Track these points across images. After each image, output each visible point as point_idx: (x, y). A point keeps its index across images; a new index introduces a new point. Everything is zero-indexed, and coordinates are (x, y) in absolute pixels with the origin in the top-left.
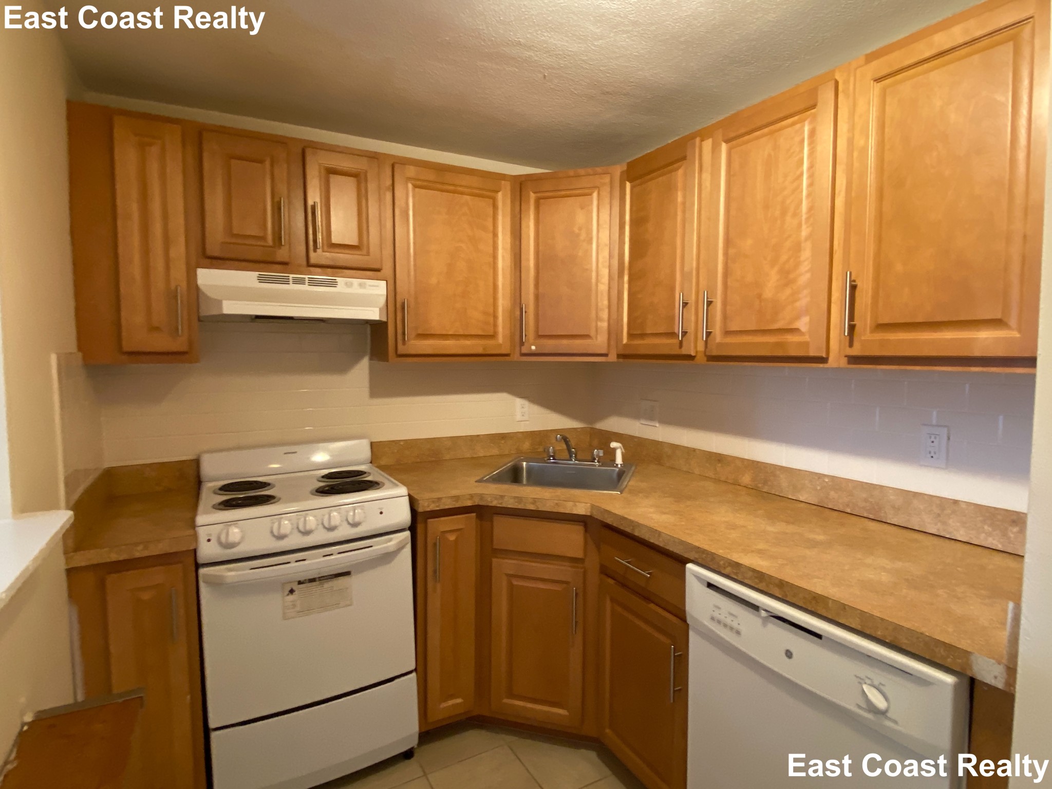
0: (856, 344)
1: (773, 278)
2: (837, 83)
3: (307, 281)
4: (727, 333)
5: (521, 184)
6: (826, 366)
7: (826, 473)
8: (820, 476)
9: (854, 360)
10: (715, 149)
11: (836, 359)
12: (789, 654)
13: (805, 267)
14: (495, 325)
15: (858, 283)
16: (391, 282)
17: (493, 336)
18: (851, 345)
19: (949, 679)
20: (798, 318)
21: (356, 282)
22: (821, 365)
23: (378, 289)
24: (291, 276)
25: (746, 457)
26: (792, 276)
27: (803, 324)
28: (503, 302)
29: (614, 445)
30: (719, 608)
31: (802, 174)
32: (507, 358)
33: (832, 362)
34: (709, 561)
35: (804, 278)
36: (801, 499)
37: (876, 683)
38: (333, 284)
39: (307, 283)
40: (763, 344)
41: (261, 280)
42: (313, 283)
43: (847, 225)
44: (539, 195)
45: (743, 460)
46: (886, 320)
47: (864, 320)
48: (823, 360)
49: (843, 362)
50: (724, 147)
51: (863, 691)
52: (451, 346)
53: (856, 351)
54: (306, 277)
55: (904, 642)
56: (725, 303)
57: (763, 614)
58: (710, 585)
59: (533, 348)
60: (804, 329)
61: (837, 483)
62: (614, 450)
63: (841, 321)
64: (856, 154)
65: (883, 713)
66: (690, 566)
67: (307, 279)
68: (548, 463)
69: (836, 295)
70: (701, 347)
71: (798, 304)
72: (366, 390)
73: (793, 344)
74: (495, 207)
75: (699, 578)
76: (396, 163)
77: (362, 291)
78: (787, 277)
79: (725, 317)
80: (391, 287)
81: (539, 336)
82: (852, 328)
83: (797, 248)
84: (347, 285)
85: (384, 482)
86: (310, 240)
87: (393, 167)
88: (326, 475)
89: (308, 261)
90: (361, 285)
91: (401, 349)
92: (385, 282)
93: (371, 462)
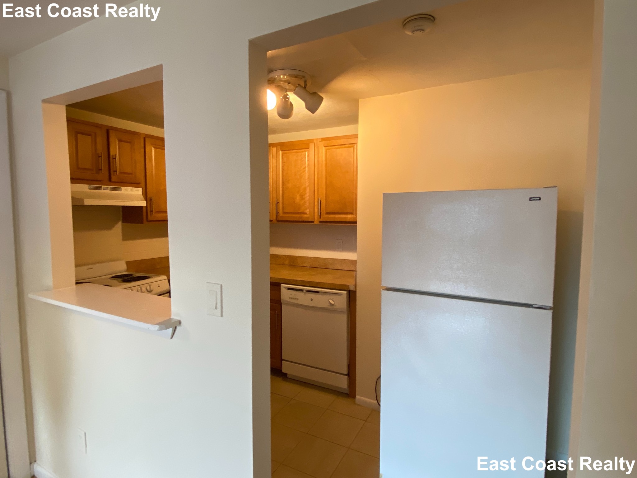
0: (321, 218)
1: (298, 198)
2: (314, 143)
3: (109, 189)
4: (284, 213)
6: (314, 223)
7: (312, 256)
8: (310, 258)
9: (321, 222)
10: (277, 152)
11: (317, 222)
12: (312, 300)
13: (308, 194)
15: (322, 201)
16: (144, 188)
18: (320, 218)
19: (345, 292)
20: (306, 210)
21: (129, 188)
22: (313, 224)
23: (138, 191)
24: (103, 186)
25: (287, 254)
26: (304, 197)
27: (307, 211)
30: (291, 294)
31: (306, 167)
33: (315, 223)
34: (287, 282)
35: (307, 198)
36: (305, 266)
37: (332, 299)
38: (120, 190)
40: (296, 217)
41: (90, 188)
42: (111, 189)
43: (318, 184)
45: (285, 256)
46: (329, 212)
47: (323, 211)
48: (313, 222)
49: (318, 223)
50: (281, 152)
51: (329, 301)
53: (321, 220)
54: (109, 186)
55: (337, 287)
56: (283, 203)
57: (305, 291)
58: (289, 289)
60: (308, 213)
61: (316, 259)
63: (317, 211)
64: (320, 165)
65: (333, 305)
66: (282, 285)
67: (109, 188)
69: (316, 204)
70: (275, 217)
71: (306, 205)
72: (121, 238)
73: (305, 217)
75: (285, 287)
77: (132, 193)
78: (302, 197)
79: (283, 207)
80: (144, 191)
82: (320, 213)
83: (305, 189)
84: (126, 190)
85: (150, 276)
86: (112, 171)
87: (144, 138)
88: (113, 277)
89: (110, 180)
90: (131, 190)
91: (150, 218)
92: (141, 189)
93: (127, 271)
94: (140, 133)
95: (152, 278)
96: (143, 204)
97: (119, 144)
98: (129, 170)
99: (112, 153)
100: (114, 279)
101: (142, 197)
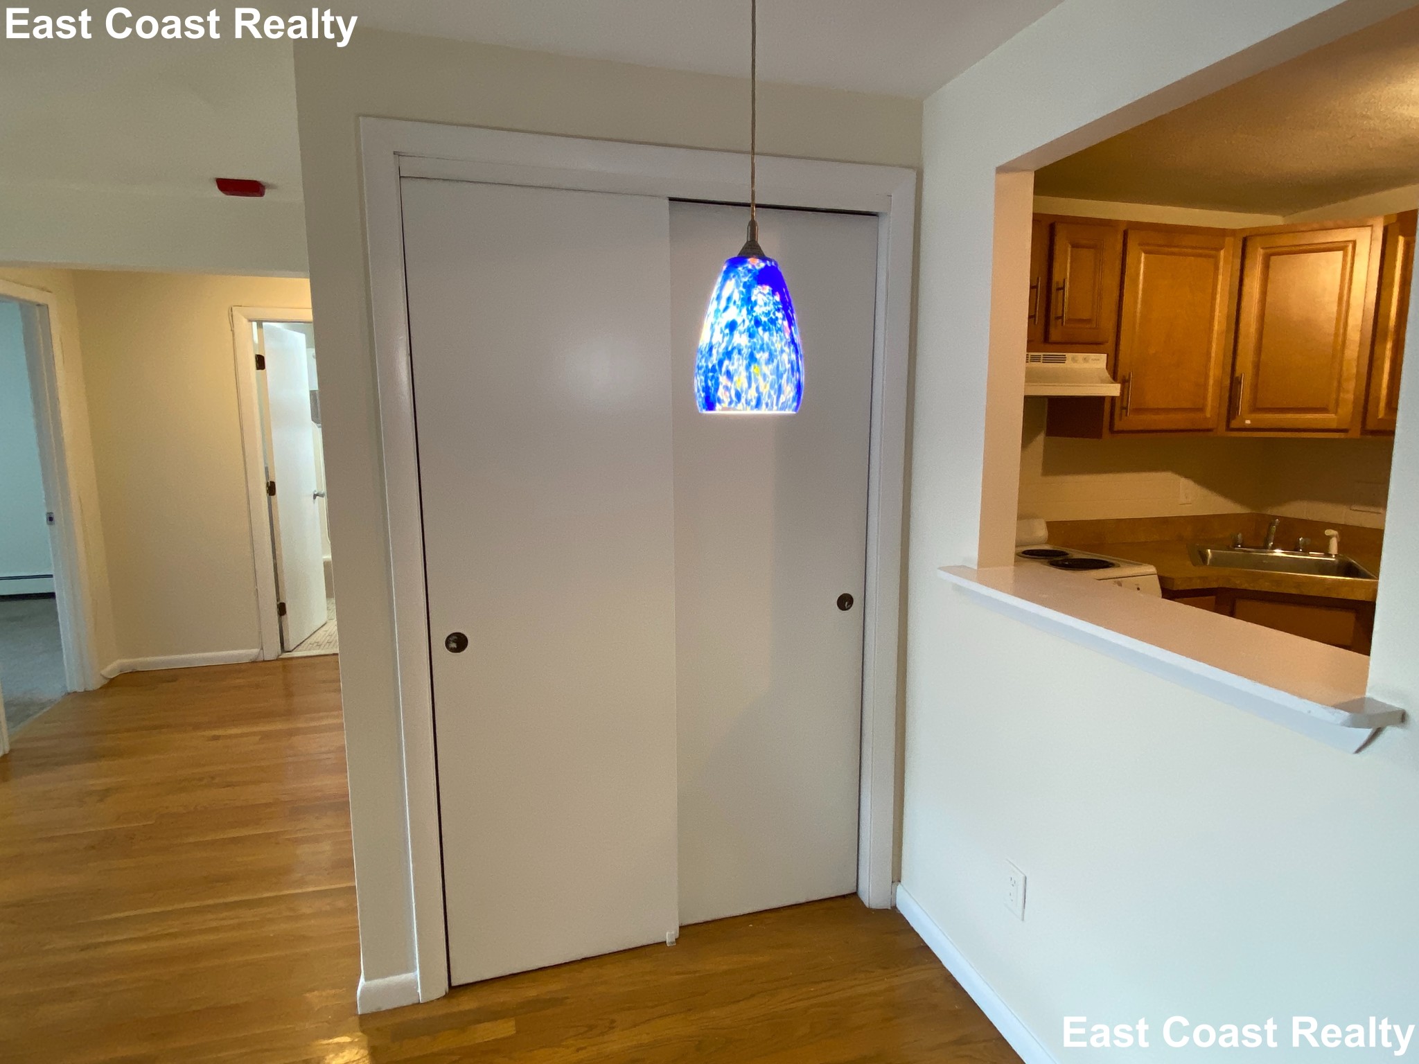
3: (1042, 359)
5: (1245, 240)
14: (1205, 398)
16: (1112, 355)
17: (1201, 410)
21: (1080, 356)
23: (1097, 362)
24: (1031, 353)
28: (1215, 372)
29: (1328, 532)
32: (1210, 434)
38: (1063, 360)
39: (1042, 361)
42: (1046, 360)
44: (1268, 251)
52: (1160, 421)
54: (1042, 354)
59: (1248, 422)
62: (1330, 537)
67: (1042, 357)
68: (1235, 550)
74: (1216, 268)
76: (1128, 230)
77: (1086, 366)
80: (1112, 363)
81: (1255, 409)
84: (1074, 360)
85: (1114, 562)
86: (1052, 316)
87: (1125, 234)
88: (1025, 552)
89: (1046, 339)
90: (1085, 360)
91: (1118, 425)
92: (1104, 356)
93: (1048, 541)
94: (1117, 221)
95: (1119, 566)
96: (1114, 390)
97: (1072, 251)
98: (1085, 315)
99: (1057, 277)
100: (1027, 558)
101: (1106, 375)
